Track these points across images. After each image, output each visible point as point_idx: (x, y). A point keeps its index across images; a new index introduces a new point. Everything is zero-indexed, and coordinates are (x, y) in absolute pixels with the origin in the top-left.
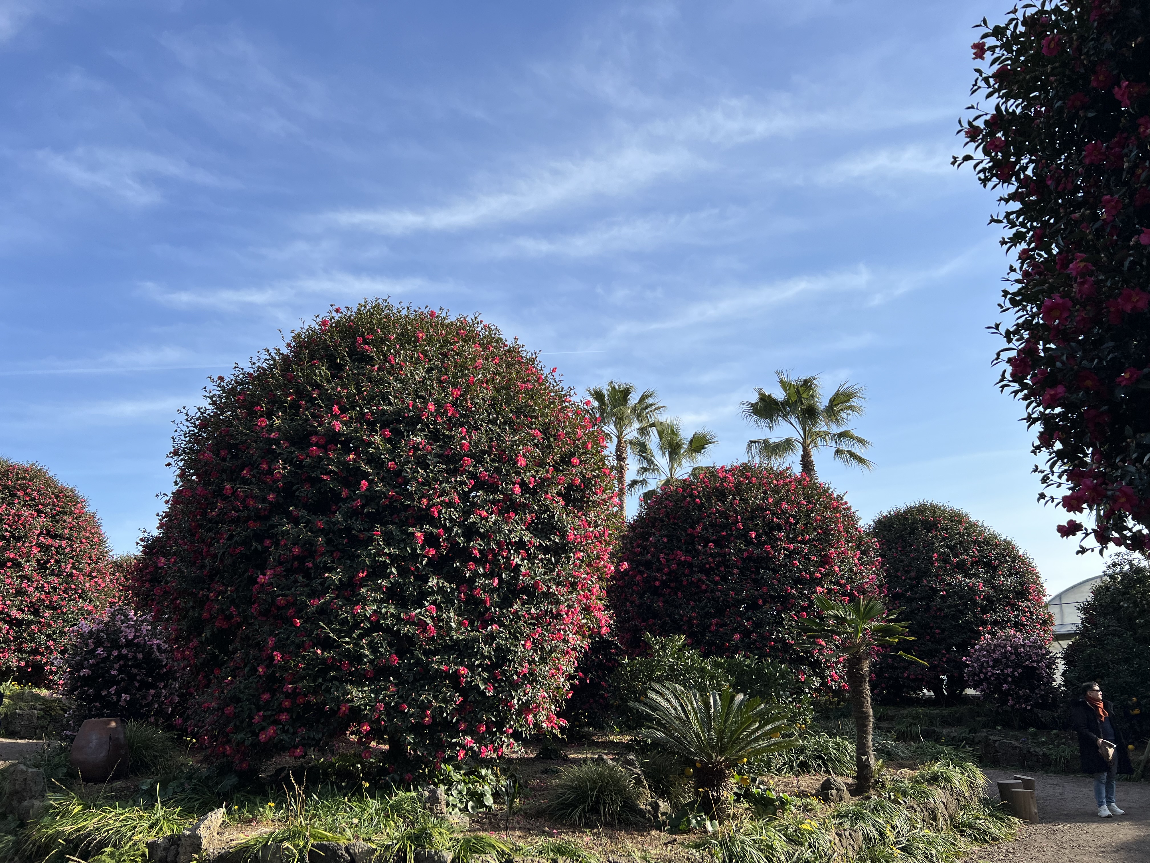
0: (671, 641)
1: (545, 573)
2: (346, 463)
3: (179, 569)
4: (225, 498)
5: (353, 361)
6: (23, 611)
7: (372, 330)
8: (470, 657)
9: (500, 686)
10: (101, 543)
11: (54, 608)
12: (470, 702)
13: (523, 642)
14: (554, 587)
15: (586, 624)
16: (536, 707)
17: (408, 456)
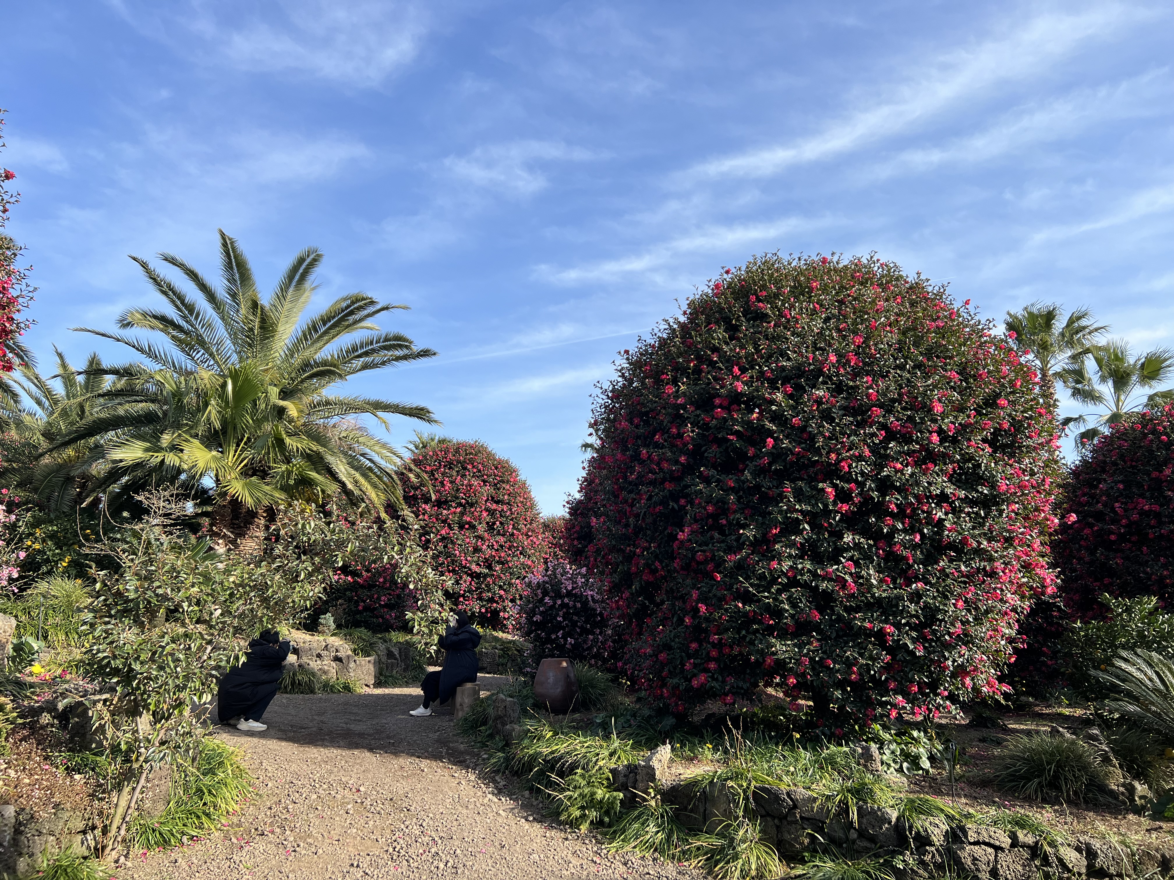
1: (974, 528)
2: (750, 422)
3: (608, 528)
4: (642, 462)
5: (748, 321)
7: (764, 287)
8: (895, 615)
9: (931, 646)
10: (532, 506)
12: (899, 661)
13: (954, 601)
14: (985, 543)
15: (1028, 582)
16: (974, 671)
17: (812, 411)
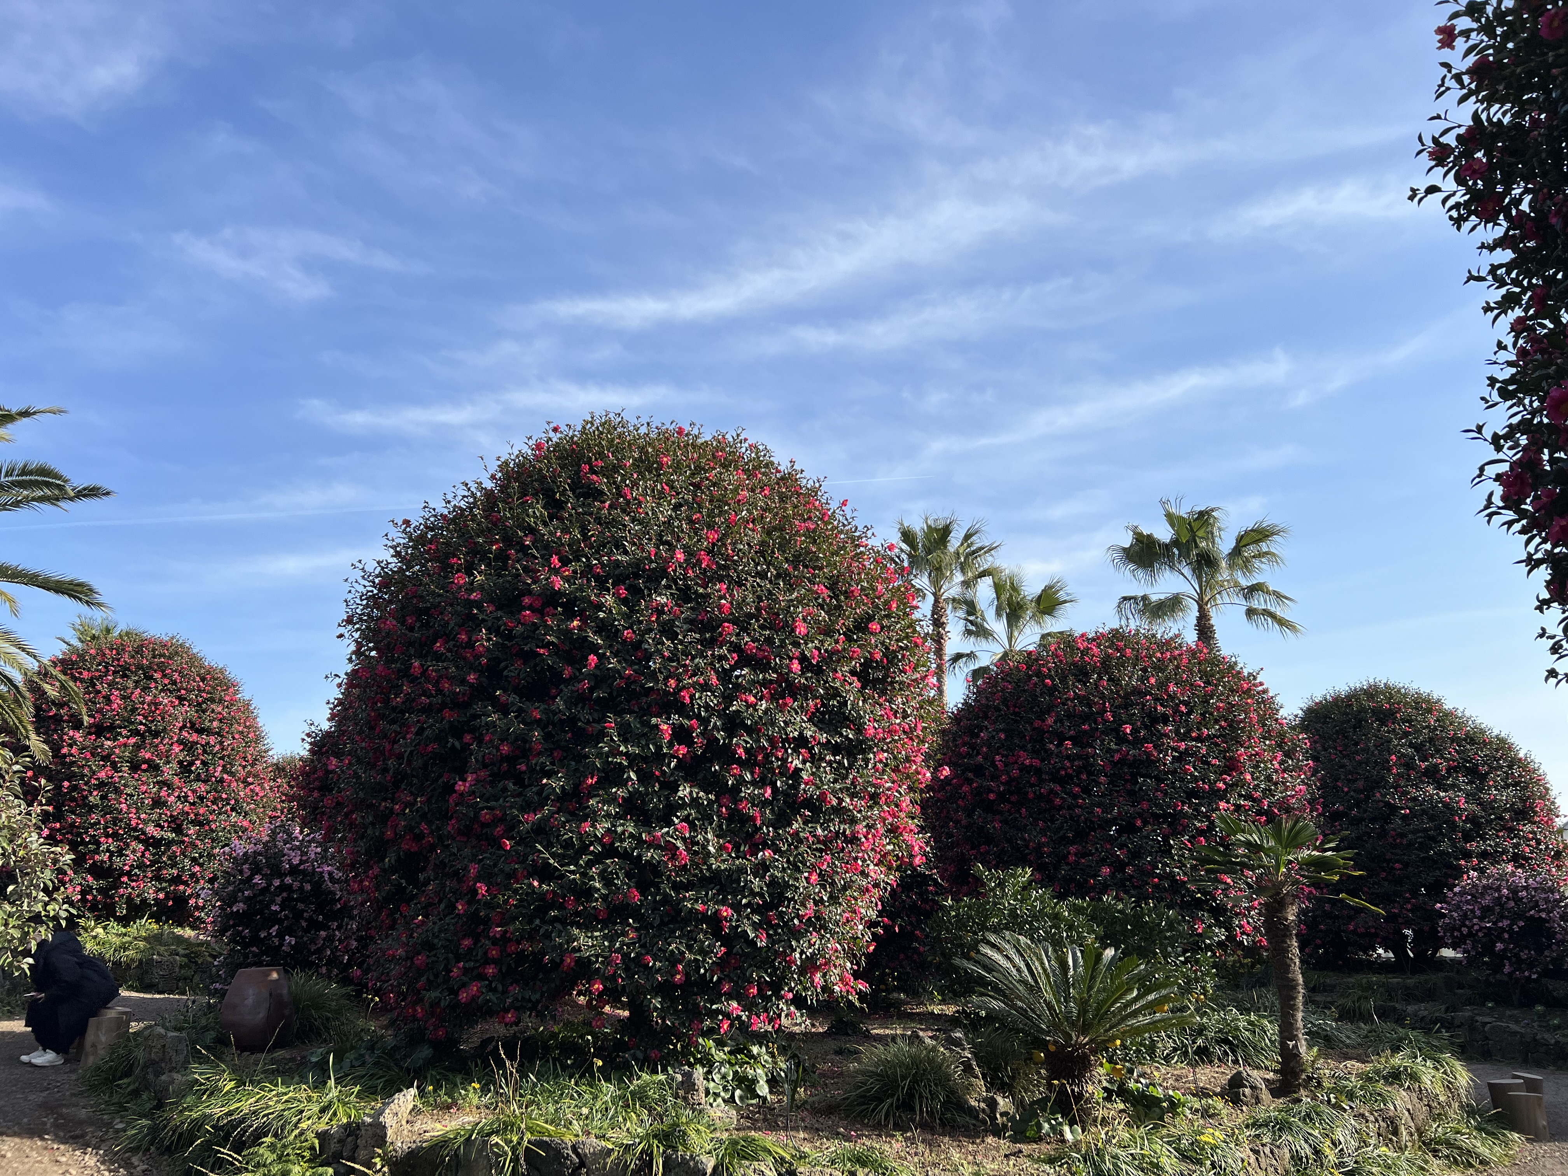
0: (1012, 876)
1: (835, 781)
2: (569, 632)
3: (355, 772)
4: (413, 680)
5: (577, 497)
6: (162, 828)
7: (601, 455)
8: (734, 894)
9: (776, 933)
10: (258, 739)
11: (201, 824)
12: (736, 954)
13: (806, 874)
14: (848, 800)
15: (893, 851)
16: (826, 964)
17: (649, 622)
